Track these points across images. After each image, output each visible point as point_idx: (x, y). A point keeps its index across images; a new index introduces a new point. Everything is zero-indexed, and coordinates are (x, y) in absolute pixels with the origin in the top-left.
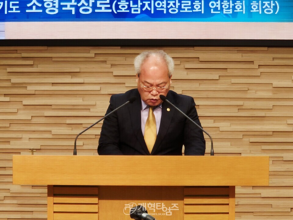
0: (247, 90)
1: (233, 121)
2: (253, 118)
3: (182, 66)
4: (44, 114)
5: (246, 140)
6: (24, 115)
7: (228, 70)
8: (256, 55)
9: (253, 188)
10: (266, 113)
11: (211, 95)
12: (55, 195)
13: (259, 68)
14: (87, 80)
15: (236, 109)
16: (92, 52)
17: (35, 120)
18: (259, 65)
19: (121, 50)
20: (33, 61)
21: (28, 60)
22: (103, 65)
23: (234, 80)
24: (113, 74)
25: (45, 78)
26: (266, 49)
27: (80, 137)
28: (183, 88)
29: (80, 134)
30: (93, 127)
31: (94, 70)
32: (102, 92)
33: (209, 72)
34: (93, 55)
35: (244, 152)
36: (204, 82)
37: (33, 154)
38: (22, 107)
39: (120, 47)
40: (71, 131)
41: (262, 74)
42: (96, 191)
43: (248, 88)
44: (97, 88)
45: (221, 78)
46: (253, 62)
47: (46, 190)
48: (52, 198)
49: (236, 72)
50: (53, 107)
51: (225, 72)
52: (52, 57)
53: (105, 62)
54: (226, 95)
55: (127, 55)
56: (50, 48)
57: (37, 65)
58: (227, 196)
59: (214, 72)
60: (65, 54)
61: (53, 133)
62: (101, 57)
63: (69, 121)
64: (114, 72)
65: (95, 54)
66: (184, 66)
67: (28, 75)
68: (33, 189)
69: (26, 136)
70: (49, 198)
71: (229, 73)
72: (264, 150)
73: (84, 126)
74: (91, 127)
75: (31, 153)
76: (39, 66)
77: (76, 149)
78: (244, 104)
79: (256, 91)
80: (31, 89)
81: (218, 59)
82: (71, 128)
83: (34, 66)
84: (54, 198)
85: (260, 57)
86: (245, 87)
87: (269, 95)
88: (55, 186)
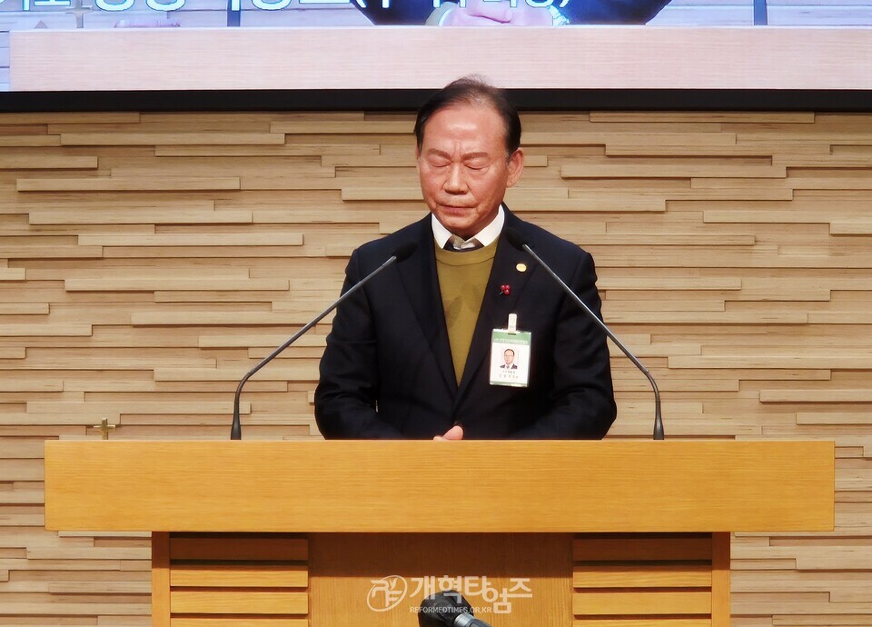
0: (752, 242)
1: (711, 338)
2: (771, 329)
3: (553, 171)
4: (130, 318)
5: (751, 395)
6: (68, 323)
7: (694, 183)
8: (778, 138)
9: (773, 542)
10: (810, 312)
11: (642, 258)
12: (175, 563)
13: (788, 176)
14: (262, 215)
15: (716, 303)
16: (275, 130)
17: (103, 338)
18: (788, 168)
19: (366, 122)
20: (95, 158)
21: (80, 154)
22: (312, 169)
23: (712, 214)
24: (341, 194)
25: (132, 208)
26: (809, 117)
27: (247, 387)
29: (247, 378)
30: (278, 356)
31: (284, 185)
32: (310, 251)
33: (637, 190)
34: (280, 139)
35: (743, 432)
36: (620, 220)
37: (107, 438)
38: (63, 297)
39: (361, 115)
40: (215, 369)
41: (797, 193)
42: (301, 551)
43: (755, 236)
44: (293, 237)
45: (672, 207)
46: (770, 157)
48: (165, 571)
49: (719, 190)
50: (159, 297)
51: (684, 190)
52: (153, 146)
53: (317, 158)
54: (686, 259)
55: (382, 137)
56: (147, 118)
57: (110, 170)
58: (705, 564)
59: (652, 189)
61: (158, 376)
62: (304, 143)
63: (207, 340)
64: (344, 190)
65: (287, 135)
66: (560, 171)
67: (82, 200)
68: (98, 548)
69: (75, 385)
70: (157, 571)
71: (697, 190)
72: (804, 427)
73: (252, 353)
74: (273, 357)
76: (114, 171)
77: (239, 426)
78: (743, 288)
79: (781, 246)
80: (89, 242)
81: (663, 148)
82: (213, 362)
83: (99, 172)
84: (173, 572)
85: (793, 142)
86: (746, 235)
87: (819, 257)
88: (174, 535)
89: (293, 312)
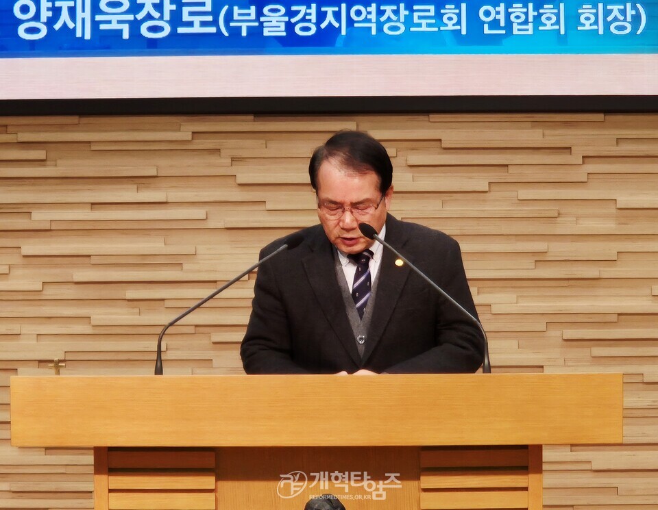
0: (556, 215)
1: (524, 290)
2: (571, 282)
3: (400, 160)
4: (72, 276)
5: (555, 334)
6: (24, 280)
7: (511, 169)
8: (576, 133)
9: (573, 448)
10: (601, 269)
12: (113, 471)
13: (583, 163)
14: (174, 195)
15: (528, 262)
16: (184, 129)
17: (50, 292)
18: (583, 157)
19: (256, 123)
20: (44, 152)
21: (33, 150)
22: (213, 159)
23: (525, 193)
24: (235, 179)
25: (74, 190)
26: (600, 117)
27: (170, 330)
28: (403, 212)
29: (171, 324)
30: (202, 306)
31: (191, 172)
32: (211, 224)
33: (466, 174)
34: (188, 136)
35: (549, 363)
36: (452, 198)
37: (58, 373)
38: (20, 261)
39: (251, 117)
40: (138, 316)
41: (591, 176)
42: (210, 461)
43: (558, 211)
44: (199, 213)
45: (494, 187)
46: (570, 148)
47: (90, 459)
48: (104, 477)
49: (531, 174)
50: (94, 260)
51: (503, 174)
52: (89, 142)
53: (216, 151)
54: (505, 228)
55: (268, 135)
56: (85, 120)
57: (56, 161)
58: (523, 469)
59: (478, 174)
60: (124, 133)
61: (94, 322)
62: (206, 139)
63: (132, 293)
64: (238, 176)
65: (193, 133)
66: (406, 160)
68: (48, 457)
69: (29, 329)
70: (98, 477)
71: (513, 174)
72: (597, 359)
73: (168, 304)
74: (198, 306)
75: (53, 371)
76: (59, 162)
77: (161, 361)
78: (550, 250)
79: (578, 218)
80: (41, 218)
81: (486, 142)
82: (136, 310)
83: (48, 163)
84: (110, 478)
85: (586, 137)
86: (551, 209)
87: (609, 226)
88: (111, 449)
89: (199, 271)
